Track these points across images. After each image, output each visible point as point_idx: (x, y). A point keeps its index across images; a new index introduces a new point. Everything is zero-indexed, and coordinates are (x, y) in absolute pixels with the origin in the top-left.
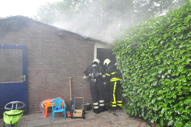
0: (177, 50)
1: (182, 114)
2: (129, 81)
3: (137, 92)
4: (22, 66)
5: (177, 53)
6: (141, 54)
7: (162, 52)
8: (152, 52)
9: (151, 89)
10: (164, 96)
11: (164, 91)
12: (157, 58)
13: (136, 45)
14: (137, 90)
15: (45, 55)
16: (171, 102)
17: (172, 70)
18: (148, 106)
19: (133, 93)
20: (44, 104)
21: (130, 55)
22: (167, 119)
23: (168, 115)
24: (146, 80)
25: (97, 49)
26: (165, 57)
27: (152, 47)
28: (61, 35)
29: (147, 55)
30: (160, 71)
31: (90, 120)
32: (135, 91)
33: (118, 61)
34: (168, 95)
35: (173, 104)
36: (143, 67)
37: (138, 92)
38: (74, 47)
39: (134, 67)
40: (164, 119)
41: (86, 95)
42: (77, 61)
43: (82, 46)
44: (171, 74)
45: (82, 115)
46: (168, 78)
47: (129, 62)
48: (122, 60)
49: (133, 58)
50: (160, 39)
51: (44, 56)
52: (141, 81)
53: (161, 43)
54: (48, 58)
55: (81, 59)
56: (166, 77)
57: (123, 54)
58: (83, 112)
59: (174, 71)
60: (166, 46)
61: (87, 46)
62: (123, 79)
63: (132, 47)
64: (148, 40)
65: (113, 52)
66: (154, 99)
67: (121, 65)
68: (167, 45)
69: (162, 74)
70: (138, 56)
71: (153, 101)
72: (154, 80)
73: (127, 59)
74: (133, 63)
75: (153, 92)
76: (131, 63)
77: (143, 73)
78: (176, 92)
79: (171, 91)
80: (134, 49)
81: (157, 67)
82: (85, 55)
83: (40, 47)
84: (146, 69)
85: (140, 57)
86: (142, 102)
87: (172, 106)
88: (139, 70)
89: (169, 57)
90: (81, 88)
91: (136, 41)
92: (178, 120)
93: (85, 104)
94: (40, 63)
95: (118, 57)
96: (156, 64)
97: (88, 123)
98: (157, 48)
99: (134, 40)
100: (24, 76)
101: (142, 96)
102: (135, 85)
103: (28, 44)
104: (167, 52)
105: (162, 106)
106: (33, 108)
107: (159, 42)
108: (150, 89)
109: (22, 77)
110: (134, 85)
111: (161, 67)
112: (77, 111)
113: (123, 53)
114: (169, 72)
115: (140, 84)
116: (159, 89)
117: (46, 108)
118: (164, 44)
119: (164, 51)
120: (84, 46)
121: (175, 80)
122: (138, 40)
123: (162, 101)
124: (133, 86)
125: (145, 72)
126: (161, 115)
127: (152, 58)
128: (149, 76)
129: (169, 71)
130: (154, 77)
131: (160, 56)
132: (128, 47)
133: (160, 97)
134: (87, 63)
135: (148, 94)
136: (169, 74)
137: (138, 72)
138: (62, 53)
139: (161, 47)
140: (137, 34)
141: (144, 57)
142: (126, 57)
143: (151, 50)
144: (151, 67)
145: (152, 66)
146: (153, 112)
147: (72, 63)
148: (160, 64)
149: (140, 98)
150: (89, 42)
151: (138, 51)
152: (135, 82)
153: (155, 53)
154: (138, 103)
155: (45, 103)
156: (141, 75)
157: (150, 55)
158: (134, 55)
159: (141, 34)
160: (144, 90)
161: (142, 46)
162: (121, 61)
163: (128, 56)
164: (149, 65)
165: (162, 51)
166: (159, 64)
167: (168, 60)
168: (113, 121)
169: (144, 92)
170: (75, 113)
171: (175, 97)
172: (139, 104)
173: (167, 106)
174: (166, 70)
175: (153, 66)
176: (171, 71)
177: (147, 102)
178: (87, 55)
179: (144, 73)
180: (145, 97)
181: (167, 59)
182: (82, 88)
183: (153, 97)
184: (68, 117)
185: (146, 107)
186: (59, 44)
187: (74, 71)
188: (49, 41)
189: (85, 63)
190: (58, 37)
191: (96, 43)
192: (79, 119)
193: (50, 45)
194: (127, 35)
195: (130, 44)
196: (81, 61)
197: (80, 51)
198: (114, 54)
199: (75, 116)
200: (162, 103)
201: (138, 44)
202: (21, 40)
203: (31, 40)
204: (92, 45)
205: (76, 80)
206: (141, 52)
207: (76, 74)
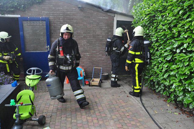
1: (192, 91)
4: (46, 37)
6: (158, 26)
7: (180, 24)
8: (170, 23)
10: (177, 71)
11: (178, 66)
12: (175, 31)
13: (154, 16)
16: (184, 78)
17: (189, 43)
21: (147, 28)
23: (178, 90)
24: (161, 54)
25: (118, 21)
26: (183, 29)
27: (170, 18)
28: (81, 7)
29: (165, 27)
30: (176, 44)
31: (106, 88)
34: (181, 71)
35: (186, 80)
36: (159, 39)
38: (93, 19)
40: (175, 94)
41: (105, 66)
42: (97, 33)
43: (101, 18)
44: (187, 48)
45: (99, 84)
46: (183, 53)
49: (150, 30)
50: (179, 8)
52: (156, 54)
53: (180, 13)
55: (101, 31)
56: (181, 52)
58: (100, 80)
59: (190, 45)
60: (185, 17)
61: (106, 18)
63: (150, 19)
64: (167, 10)
65: (132, 24)
66: (166, 74)
68: (188, 15)
69: (177, 48)
71: (166, 76)
72: (169, 54)
74: (150, 36)
75: (166, 66)
77: (159, 46)
78: (189, 68)
79: (185, 67)
80: (152, 21)
81: (173, 40)
82: (105, 27)
83: (61, 20)
84: (162, 43)
85: (157, 29)
86: (155, 76)
87: (183, 81)
89: (187, 29)
90: (100, 59)
91: (155, 12)
92: (189, 96)
93: (103, 74)
96: (173, 37)
97: (103, 91)
98: (175, 19)
99: (153, 11)
100: (48, 46)
103: (50, 17)
104: (186, 23)
105: (174, 81)
107: (178, 13)
109: (47, 47)
111: (177, 41)
112: (95, 79)
114: (185, 46)
115: (155, 57)
116: (173, 64)
118: (183, 14)
119: (183, 22)
120: (103, 18)
121: (191, 55)
122: (157, 11)
123: (175, 76)
125: (161, 46)
127: (169, 30)
128: (164, 50)
130: (169, 51)
131: (178, 29)
132: (146, 18)
133: (172, 72)
134: (106, 35)
135: (161, 68)
136: (184, 49)
137: (154, 45)
138: (83, 25)
139: (180, 17)
140: (156, 4)
141: (161, 29)
144: (167, 40)
146: (165, 86)
147: (92, 35)
148: (177, 37)
149: (154, 71)
150: (109, 14)
151: (155, 22)
153: (172, 25)
156: (156, 49)
157: (167, 27)
158: (151, 27)
159: (160, 3)
160: (158, 64)
161: (160, 17)
163: (145, 28)
164: (165, 38)
166: (175, 37)
167: (185, 33)
168: (126, 91)
169: (158, 66)
170: (92, 81)
171: (188, 72)
172: (152, 78)
173: (179, 81)
174: (182, 44)
175: (170, 39)
176: (188, 45)
177: (159, 76)
180: (158, 72)
181: (185, 31)
183: (166, 71)
184: (86, 85)
185: (159, 81)
186: (79, 16)
187: (93, 42)
188: (69, 13)
189: (104, 35)
190: (78, 9)
191: (116, 15)
192: (96, 87)
193: (71, 17)
194: (146, 6)
195: (148, 16)
196: (100, 33)
197: (100, 23)
198: (133, 27)
199: (92, 84)
200: (174, 78)
201: (156, 15)
202: (44, 13)
203: (53, 13)
204: (112, 17)
205: (95, 52)
206: (159, 24)
207: (95, 46)
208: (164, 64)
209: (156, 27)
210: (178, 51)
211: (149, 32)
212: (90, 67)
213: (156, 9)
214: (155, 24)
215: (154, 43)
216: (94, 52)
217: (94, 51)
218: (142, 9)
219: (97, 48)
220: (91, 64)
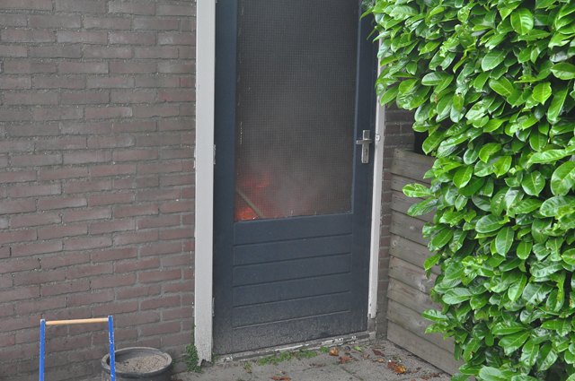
2: (486, 200)
41: (137, 294)
42: (62, 38)
47: (498, 49)
48: (428, 35)
55: (96, 23)
74: (543, 60)
90: (96, 242)
93: (132, 365)
147: (22, 52)
162: (422, 42)
182: (106, 241)
187: (37, 115)
189: (126, 51)
196: (92, 38)
205: (55, 189)
207: (55, 141)
216: (44, 190)
217: (46, 182)
219: (69, 159)
220: (24, 292)
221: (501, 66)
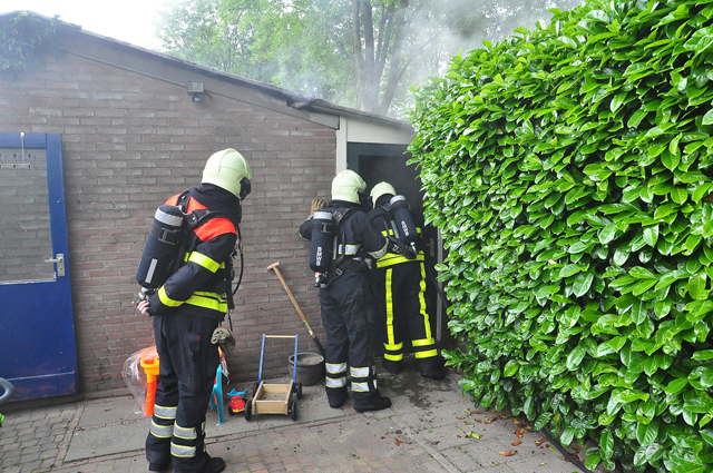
0: (689, 137)
1: (703, 428)
2: (471, 275)
3: (504, 318)
4: (48, 217)
5: (690, 150)
6: (522, 159)
7: (617, 149)
8: (569, 150)
9: (566, 307)
10: (622, 341)
11: (623, 321)
13: (501, 122)
14: (504, 310)
15: (139, 173)
16: (655, 368)
17: (662, 227)
18: (551, 376)
19: (489, 321)
20: (139, 365)
21: (474, 167)
22: (630, 437)
23: (636, 423)
24: (544, 273)
25: (349, 144)
26: (630, 169)
27: (571, 129)
28: (201, 90)
29: (550, 162)
30: (608, 232)
31: (319, 425)
32: (496, 316)
33: (431, 193)
34: (641, 339)
35: (665, 377)
36: (529, 214)
37: (510, 319)
38: (254, 141)
39: (491, 215)
40: (619, 435)
42: (269, 195)
43: (286, 133)
44: (656, 246)
45: (289, 408)
46: (642, 265)
47: (471, 194)
48: (443, 188)
49: (489, 177)
50: (608, 89)
51: (137, 177)
52: (521, 274)
53: (615, 105)
54: (151, 185)
55: (285, 187)
56: (633, 260)
57: (449, 165)
58: (293, 390)
59: (671, 235)
60: (634, 122)
61: (306, 134)
62: (447, 264)
63: (485, 134)
64: (552, 98)
65: (409, 156)
66: (574, 351)
67: (442, 207)
68: (643, 116)
69: (614, 246)
70: (509, 169)
71: (573, 361)
72: (577, 270)
73: (465, 182)
74: (488, 201)
75: (573, 322)
76: (482, 199)
77: (530, 240)
78: (679, 329)
79: (657, 323)
80: (491, 142)
81: (591, 216)
82: (300, 171)
83: (117, 143)
84: (544, 225)
85: (519, 172)
86: (525, 360)
87: (655, 385)
88: (515, 227)
89: (648, 169)
90: (286, 297)
91: (502, 106)
92: (684, 444)
93: (305, 361)
94: (123, 206)
95: (428, 176)
96: (590, 203)
97: (308, 437)
98: (593, 132)
99: (493, 102)
100: (60, 257)
101: (525, 337)
102: (498, 292)
103: (68, 130)
104: (642, 146)
105: (611, 382)
106: (102, 379)
107: (604, 106)
108: (557, 309)
109: (52, 260)
110: (493, 288)
111: (611, 217)
112: (271, 387)
113: (449, 157)
114: (650, 236)
115: (517, 286)
116: (600, 309)
117: (149, 380)
118: (626, 112)
119: (625, 143)
120: (294, 133)
121: (675, 275)
122: (512, 100)
123: (614, 360)
124: (489, 293)
125: (541, 239)
126: (604, 421)
127: (571, 174)
128: (557, 255)
129: (647, 232)
130: (577, 259)
131: (606, 168)
132: (467, 131)
133: (602, 346)
135: (551, 329)
136: (646, 248)
137: (511, 237)
139: (612, 124)
140: (504, 77)
141: (536, 173)
142: (461, 174)
143: (565, 143)
144: (566, 214)
145: (570, 213)
146: (569, 400)
148: (607, 202)
149: (519, 342)
150: (314, 118)
151: (508, 146)
152: (495, 276)
153: (581, 157)
154: (510, 363)
155: (147, 358)
156: (521, 250)
157: (560, 162)
158: (493, 165)
159: (520, 74)
160: (535, 313)
161: (525, 124)
162: (441, 191)
163: (468, 169)
164: (555, 207)
165: (616, 146)
166: (599, 203)
167: (643, 183)
168: (408, 430)
169: (534, 320)
170: (260, 398)
171: (672, 347)
172: (511, 368)
173: (634, 384)
174: (636, 230)
175: (575, 210)
176: (660, 235)
177: (544, 364)
178: (307, 172)
179: (534, 242)
180: (537, 344)
181: (641, 179)
183: (573, 342)
184: (232, 414)
185: (543, 380)
186: (195, 128)
187: (257, 233)
188: (153, 115)
189: (301, 200)
190: (190, 98)
191: (343, 122)
192: (275, 423)
193: (160, 132)
194: (464, 85)
195: (477, 121)
196: (283, 194)
197: (282, 156)
198: (415, 165)
199: (260, 412)
200: (611, 370)
201: (509, 120)
202: (39, 115)
203: (80, 114)
204: (327, 129)
205: (266, 270)
206: (522, 151)
207: (265, 246)
208: (561, 311)
209: (513, 165)
210: (620, 258)
211: (483, 184)
212: (248, 336)
213: (506, 95)
214: (509, 153)
215: (507, 226)
216: (260, 270)
217: (261, 267)
218: (444, 98)
219: (273, 255)
220: (250, 322)
221: (472, 203)
